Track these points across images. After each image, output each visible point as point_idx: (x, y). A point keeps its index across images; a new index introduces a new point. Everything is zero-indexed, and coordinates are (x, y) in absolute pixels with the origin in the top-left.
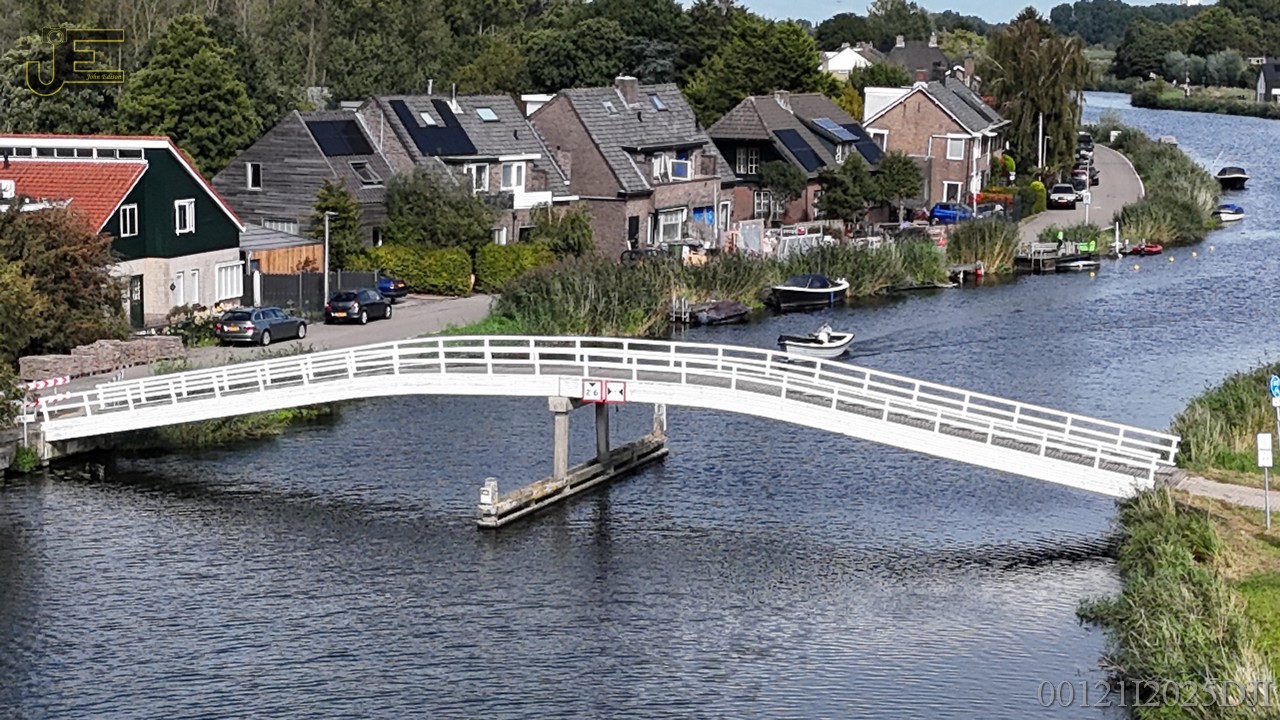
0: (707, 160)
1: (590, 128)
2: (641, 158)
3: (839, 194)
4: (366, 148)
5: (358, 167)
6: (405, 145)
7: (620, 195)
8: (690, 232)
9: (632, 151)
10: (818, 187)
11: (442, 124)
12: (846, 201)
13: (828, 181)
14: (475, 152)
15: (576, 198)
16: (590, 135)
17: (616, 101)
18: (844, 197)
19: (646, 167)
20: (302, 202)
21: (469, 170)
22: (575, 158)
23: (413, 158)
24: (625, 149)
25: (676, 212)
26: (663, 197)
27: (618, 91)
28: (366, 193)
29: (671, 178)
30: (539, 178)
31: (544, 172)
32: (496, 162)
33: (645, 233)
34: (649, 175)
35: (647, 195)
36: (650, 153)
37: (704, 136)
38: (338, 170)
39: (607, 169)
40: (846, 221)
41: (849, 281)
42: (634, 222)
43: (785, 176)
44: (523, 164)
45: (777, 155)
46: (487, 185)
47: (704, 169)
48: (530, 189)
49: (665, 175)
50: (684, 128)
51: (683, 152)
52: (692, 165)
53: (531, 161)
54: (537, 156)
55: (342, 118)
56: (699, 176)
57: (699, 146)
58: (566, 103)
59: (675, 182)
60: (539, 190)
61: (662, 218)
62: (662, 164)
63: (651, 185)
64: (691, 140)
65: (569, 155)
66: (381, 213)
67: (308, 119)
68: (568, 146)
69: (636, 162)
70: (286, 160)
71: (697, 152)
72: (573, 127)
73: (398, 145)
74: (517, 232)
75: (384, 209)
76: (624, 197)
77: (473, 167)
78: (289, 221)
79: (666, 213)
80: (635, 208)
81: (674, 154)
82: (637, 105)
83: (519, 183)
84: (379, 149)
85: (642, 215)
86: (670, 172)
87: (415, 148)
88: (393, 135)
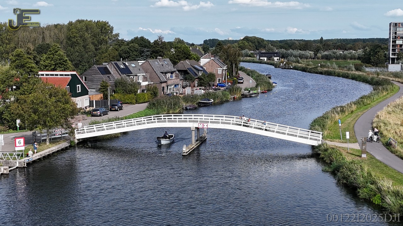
0: (177, 74)
1: (154, 68)
2: (164, 74)
3: (202, 81)
4: (110, 73)
5: (109, 77)
6: (118, 72)
7: (160, 82)
8: (174, 90)
9: (162, 73)
10: (197, 80)
11: (125, 67)
12: (204, 83)
13: (200, 79)
14: (132, 74)
15: (153, 83)
16: (154, 70)
17: (158, 63)
18: (204, 82)
19: (165, 76)
20: (96, 85)
21: (131, 77)
22: (150, 74)
23: (120, 76)
24: (161, 72)
25: (171, 86)
26: (169, 82)
27: (158, 60)
28: (111, 82)
29: (170, 78)
30: (145, 79)
31: (146, 77)
32: (137, 75)
33: (165, 90)
34: (166, 78)
35: (166, 82)
36: (166, 73)
37: (175, 70)
38: (105, 77)
39: (157, 77)
40: (205, 87)
41: (213, 100)
42: (163, 88)
43: (191, 77)
44: (142, 76)
45: (188, 73)
46: (135, 80)
47: (176, 76)
48: (143, 81)
49: (169, 78)
50: (171, 68)
51: (172, 73)
52: (174, 75)
53: (143, 75)
54: (145, 74)
55: (104, 66)
56: (175, 78)
57: (175, 71)
58: (148, 63)
59: (171, 79)
60: (145, 81)
61: (169, 87)
62: (169, 75)
63: (167, 80)
64: (173, 70)
65: (149, 74)
66: (114, 87)
67: (98, 67)
68: (149, 72)
69: (163, 75)
70: (93, 76)
71: (175, 73)
72: (150, 68)
73: (116, 72)
74: (141, 90)
75: (115, 86)
76: (161, 83)
77: (132, 77)
78: (93, 89)
79: (169, 86)
80: (164, 85)
81: (170, 73)
82: (162, 63)
83: (141, 80)
84: (112, 73)
85: (165, 86)
86: (170, 77)
87: (120, 73)
88: (115, 70)
